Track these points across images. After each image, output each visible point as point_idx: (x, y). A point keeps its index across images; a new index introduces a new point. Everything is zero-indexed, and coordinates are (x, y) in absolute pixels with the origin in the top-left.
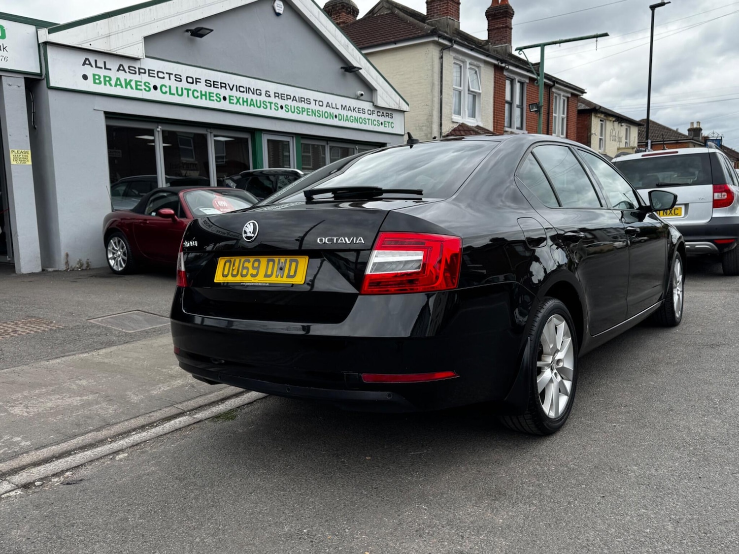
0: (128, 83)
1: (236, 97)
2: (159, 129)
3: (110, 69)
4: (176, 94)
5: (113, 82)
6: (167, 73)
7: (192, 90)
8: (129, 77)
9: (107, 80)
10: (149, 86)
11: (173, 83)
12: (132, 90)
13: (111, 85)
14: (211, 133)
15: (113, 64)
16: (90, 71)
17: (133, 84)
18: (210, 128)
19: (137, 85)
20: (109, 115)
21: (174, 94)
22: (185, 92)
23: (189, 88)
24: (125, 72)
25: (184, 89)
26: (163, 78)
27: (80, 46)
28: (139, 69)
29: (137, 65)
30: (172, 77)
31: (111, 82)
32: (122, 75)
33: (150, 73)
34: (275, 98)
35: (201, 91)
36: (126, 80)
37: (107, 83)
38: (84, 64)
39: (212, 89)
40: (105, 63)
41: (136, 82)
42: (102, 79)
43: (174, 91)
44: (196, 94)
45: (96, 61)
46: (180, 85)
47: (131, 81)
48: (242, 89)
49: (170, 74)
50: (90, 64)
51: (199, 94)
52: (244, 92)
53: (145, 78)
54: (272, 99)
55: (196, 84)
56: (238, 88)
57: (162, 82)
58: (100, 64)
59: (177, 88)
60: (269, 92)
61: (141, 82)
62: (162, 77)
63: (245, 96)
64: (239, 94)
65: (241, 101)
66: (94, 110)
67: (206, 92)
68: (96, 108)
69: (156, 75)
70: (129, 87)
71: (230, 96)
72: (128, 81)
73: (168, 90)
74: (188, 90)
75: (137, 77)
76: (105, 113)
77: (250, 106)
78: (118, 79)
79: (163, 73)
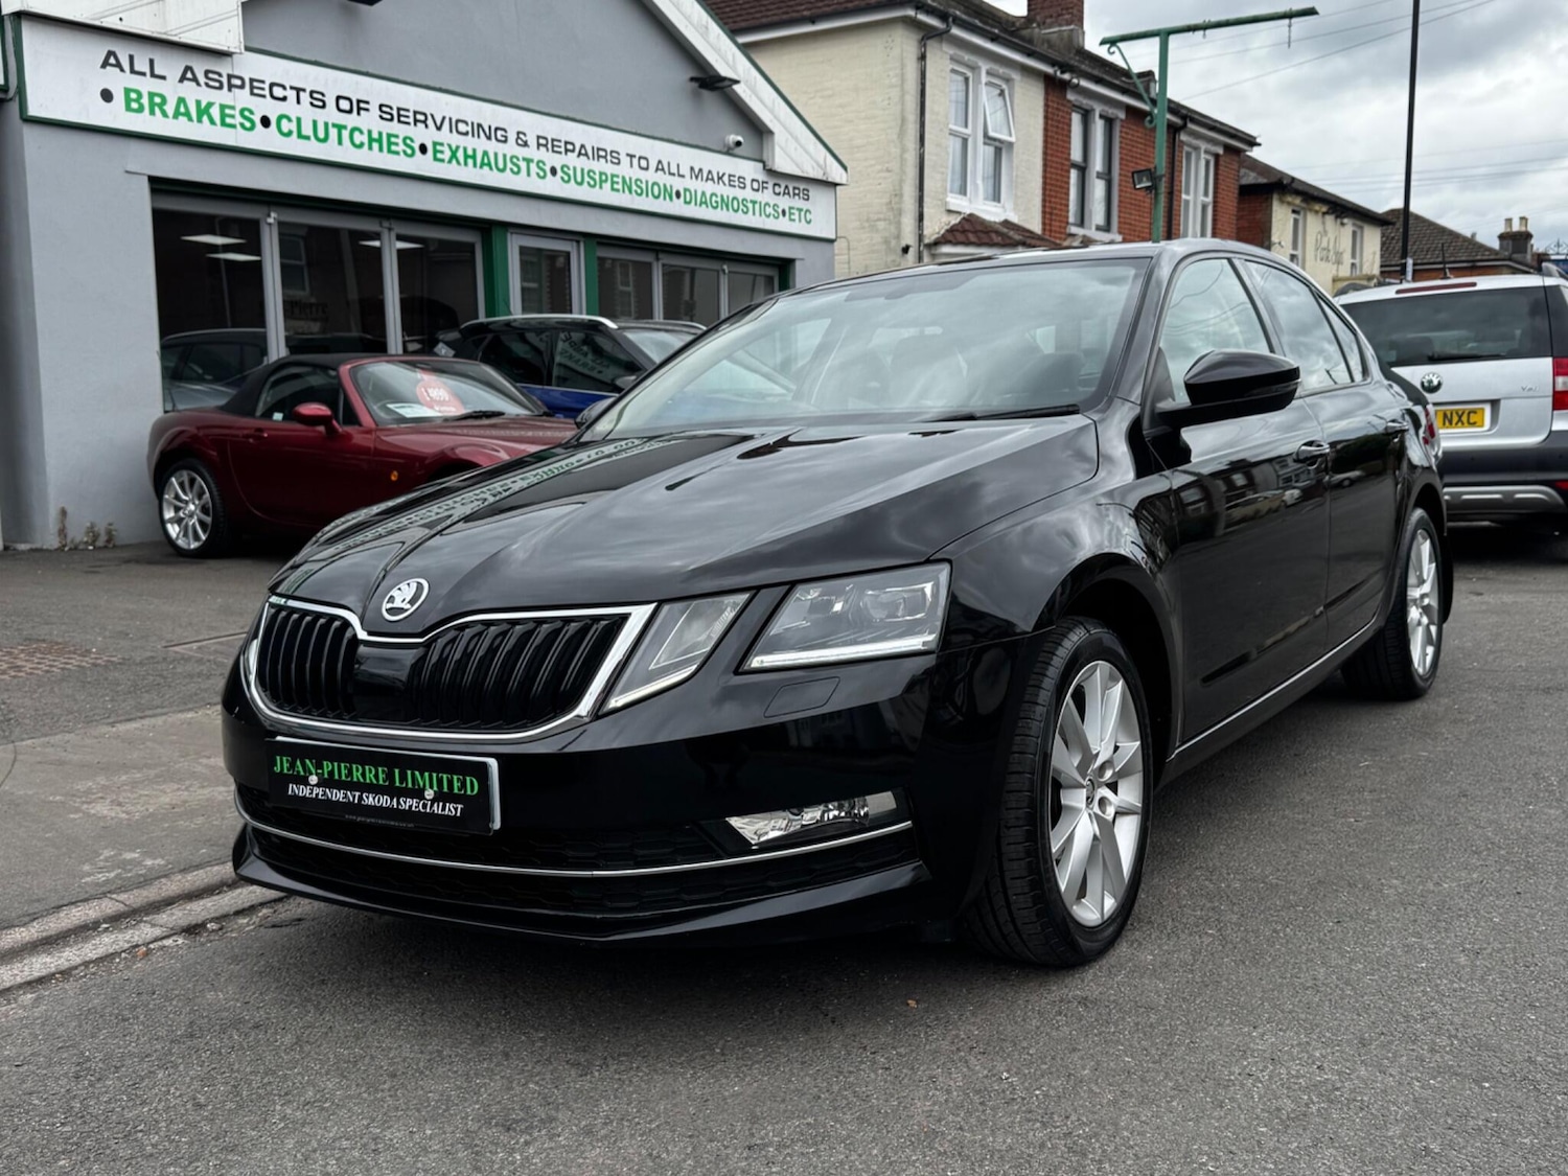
0: (203, 111)
1: (450, 146)
2: (271, 220)
3: (163, 78)
4: (312, 138)
5: (170, 108)
6: (292, 88)
7: (349, 128)
8: (206, 95)
9: (157, 103)
10: (252, 116)
11: (306, 112)
12: (213, 127)
13: (165, 114)
14: (390, 229)
15: (169, 66)
16: (117, 81)
17: (215, 112)
18: (388, 218)
19: (223, 116)
20: (159, 185)
21: (308, 138)
22: (333, 132)
23: (344, 123)
24: (198, 84)
25: (330, 126)
26: (284, 99)
27: (97, 23)
28: (230, 77)
29: (224, 68)
30: (305, 97)
31: (165, 107)
32: (190, 91)
33: (254, 86)
34: (538, 148)
35: (370, 132)
36: (198, 103)
37: (157, 109)
38: (105, 64)
39: (394, 127)
40: (152, 62)
41: (223, 107)
42: (145, 101)
43: (307, 130)
44: (358, 138)
45: (131, 58)
46: (322, 116)
47: (210, 105)
48: (462, 128)
49: (298, 90)
50: (118, 65)
51: (365, 139)
52: (466, 134)
53: (242, 98)
54: (532, 152)
55: (359, 114)
56: (455, 125)
57: (281, 109)
58: (142, 65)
59: (315, 123)
60: (525, 134)
61: (233, 108)
62: (281, 96)
63: (470, 143)
64: (455, 140)
65: (460, 155)
66: (127, 172)
67: (380, 134)
68: (131, 168)
69: (267, 92)
70: (205, 118)
71: (435, 144)
72: (203, 106)
73: (293, 126)
74: (340, 128)
75: (223, 97)
76: (153, 180)
77: (481, 167)
78: (181, 100)
79: (284, 87)
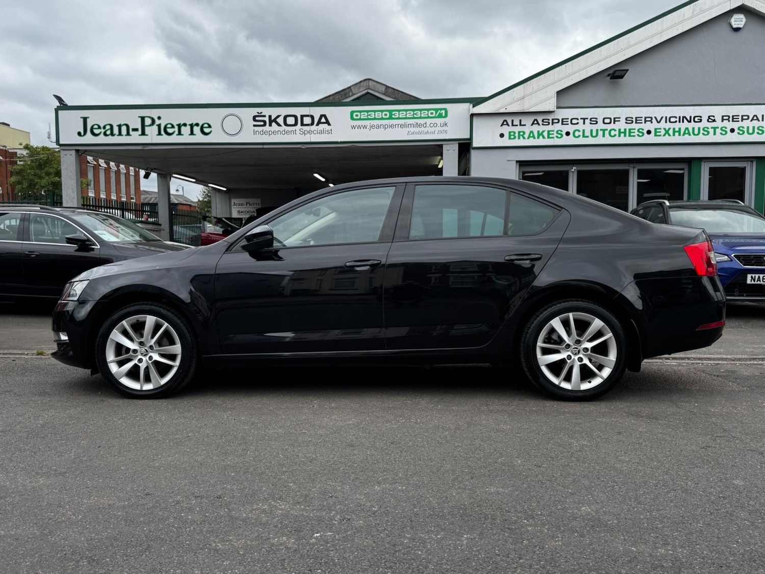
0: (540, 134)
1: (665, 129)
2: (573, 170)
3: (525, 125)
4: (590, 136)
5: (526, 136)
6: (581, 119)
7: (609, 130)
8: (541, 128)
9: (521, 135)
10: (562, 133)
11: (588, 127)
12: (544, 139)
13: (524, 138)
14: (634, 168)
15: (528, 121)
16: (506, 130)
17: (545, 134)
18: (633, 163)
19: (549, 134)
20: (521, 164)
21: (588, 137)
22: (601, 133)
24: (539, 125)
25: (599, 130)
26: (578, 123)
27: (497, 112)
28: (553, 120)
29: (550, 117)
30: (587, 121)
31: (524, 136)
32: (536, 128)
33: (563, 122)
34: (722, 121)
35: (620, 130)
36: (538, 132)
37: (521, 137)
38: (503, 124)
39: (634, 125)
40: (520, 121)
41: (549, 131)
42: (517, 135)
43: (587, 133)
44: (613, 133)
45: (513, 121)
46: (594, 127)
47: (543, 131)
48: (673, 120)
49: (584, 119)
50: (508, 124)
51: (617, 133)
52: (676, 122)
53: (558, 126)
54: (719, 123)
55: (614, 123)
56: (668, 120)
57: (576, 127)
58: (516, 122)
59: (592, 131)
60: (714, 117)
61: (553, 131)
62: (576, 122)
63: (677, 126)
64: (668, 125)
65: (671, 132)
66: (508, 160)
67: (625, 130)
68: (508, 159)
69: (569, 123)
70: (541, 137)
71: (656, 129)
72: (540, 132)
73: (581, 133)
74: (604, 131)
75: (550, 127)
76: (517, 161)
77: (684, 135)
78: (531, 132)
79: (578, 119)
